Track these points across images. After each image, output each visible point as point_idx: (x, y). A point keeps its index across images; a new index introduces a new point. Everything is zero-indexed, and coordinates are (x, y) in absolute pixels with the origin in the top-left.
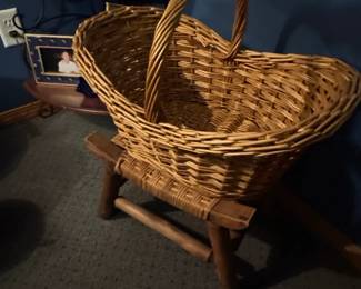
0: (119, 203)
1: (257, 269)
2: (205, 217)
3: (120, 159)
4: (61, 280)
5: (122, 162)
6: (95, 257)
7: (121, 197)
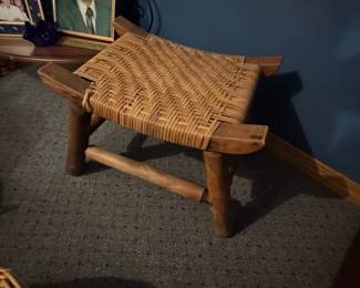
0: (91, 153)
1: (243, 204)
2: (205, 146)
3: (88, 91)
4: (29, 248)
5: (90, 95)
6: (69, 217)
7: (92, 146)
